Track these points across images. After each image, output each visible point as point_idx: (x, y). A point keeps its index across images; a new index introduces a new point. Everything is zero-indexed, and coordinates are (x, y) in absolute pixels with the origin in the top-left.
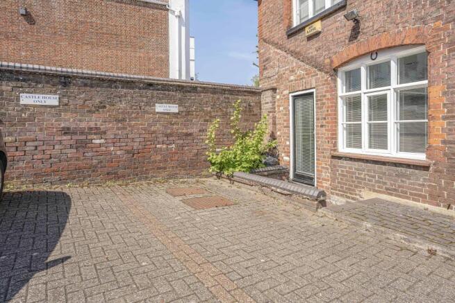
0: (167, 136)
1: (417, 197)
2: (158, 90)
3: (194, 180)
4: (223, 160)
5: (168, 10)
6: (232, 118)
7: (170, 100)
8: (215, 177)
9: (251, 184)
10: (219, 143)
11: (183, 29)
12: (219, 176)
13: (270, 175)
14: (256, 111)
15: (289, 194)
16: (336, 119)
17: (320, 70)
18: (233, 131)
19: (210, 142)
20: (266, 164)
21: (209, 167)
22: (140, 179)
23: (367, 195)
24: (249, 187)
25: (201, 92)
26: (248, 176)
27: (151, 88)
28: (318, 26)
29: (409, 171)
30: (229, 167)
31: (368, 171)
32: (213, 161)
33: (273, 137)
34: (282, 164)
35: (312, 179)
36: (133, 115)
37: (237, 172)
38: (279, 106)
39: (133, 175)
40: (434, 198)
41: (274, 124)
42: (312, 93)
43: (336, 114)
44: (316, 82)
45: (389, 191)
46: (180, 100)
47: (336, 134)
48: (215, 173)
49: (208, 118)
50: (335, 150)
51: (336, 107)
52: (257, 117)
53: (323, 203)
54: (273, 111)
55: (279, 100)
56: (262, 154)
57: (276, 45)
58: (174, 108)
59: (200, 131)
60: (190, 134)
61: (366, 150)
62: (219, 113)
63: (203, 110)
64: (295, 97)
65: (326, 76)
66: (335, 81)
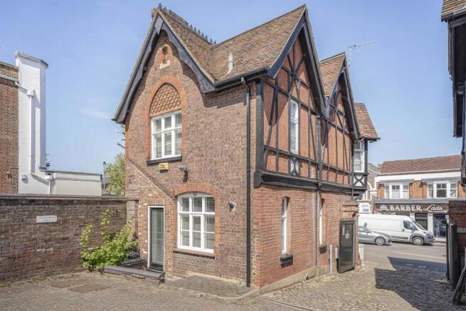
0: (46, 241)
1: (210, 273)
2: (39, 204)
3: (70, 275)
4: (96, 258)
5: (17, 87)
6: (102, 223)
7: (50, 213)
8: (88, 271)
9: (118, 273)
10: (91, 243)
11: (38, 111)
12: (91, 270)
13: (133, 266)
14: (122, 216)
15: (144, 278)
16: (176, 227)
17: (168, 195)
18: (102, 234)
19: (84, 244)
20: (130, 258)
21: (82, 263)
22: (20, 279)
23: (190, 274)
24: (117, 276)
25: (76, 204)
26: (116, 268)
27: (33, 204)
28: (166, 166)
29: (208, 259)
30: (100, 262)
31: (192, 260)
32: (86, 258)
33: (136, 236)
34: (142, 257)
35: (162, 266)
36: (16, 227)
37: (107, 265)
38: (141, 213)
39: (13, 276)
40: (217, 273)
41: (137, 226)
42: (162, 209)
43: (176, 224)
44: (165, 201)
45: (200, 271)
46: (58, 211)
47: (176, 237)
48: (87, 267)
49: (82, 224)
50: (176, 247)
51: (176, 220)
52: (123, 221)
53: (163, 281)
54: (136, 216)
55: (140, 209)
56: (126, 250)
57: (139, 167)
58: (53, 219)
59: (75, 235)
60: (67, 239)
61: (191, 248)
62: (92, 220)
63: (78, 218)
64: (152, 209)
65: (171, 200)
66: (176, 204)
